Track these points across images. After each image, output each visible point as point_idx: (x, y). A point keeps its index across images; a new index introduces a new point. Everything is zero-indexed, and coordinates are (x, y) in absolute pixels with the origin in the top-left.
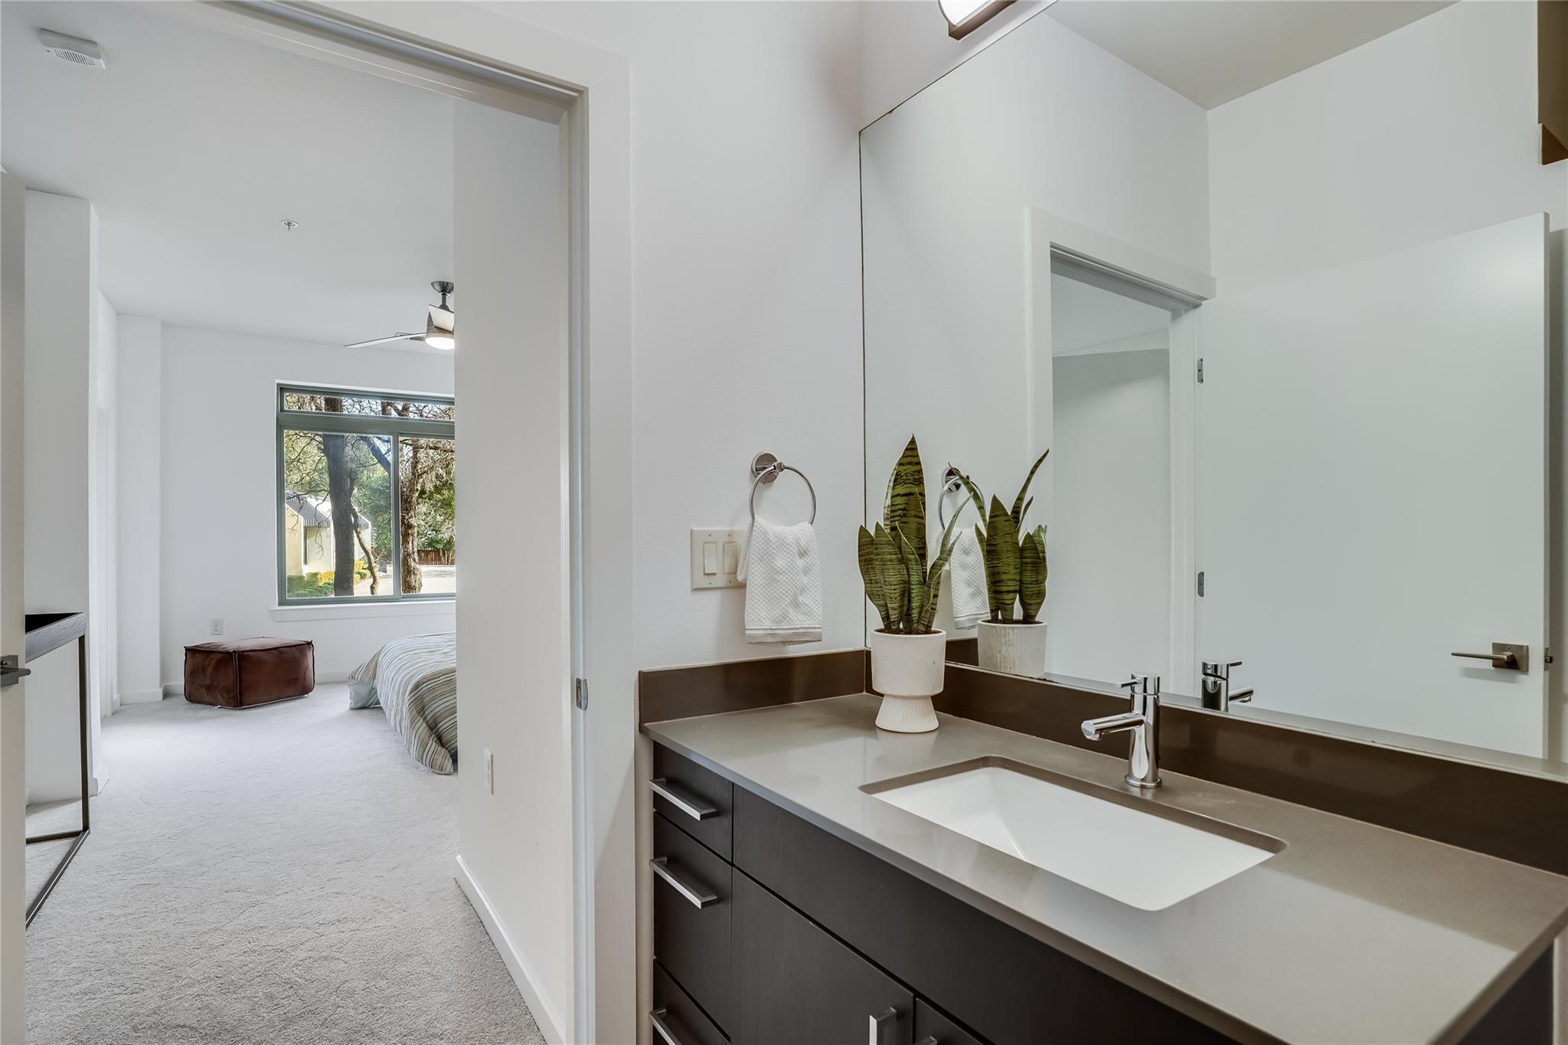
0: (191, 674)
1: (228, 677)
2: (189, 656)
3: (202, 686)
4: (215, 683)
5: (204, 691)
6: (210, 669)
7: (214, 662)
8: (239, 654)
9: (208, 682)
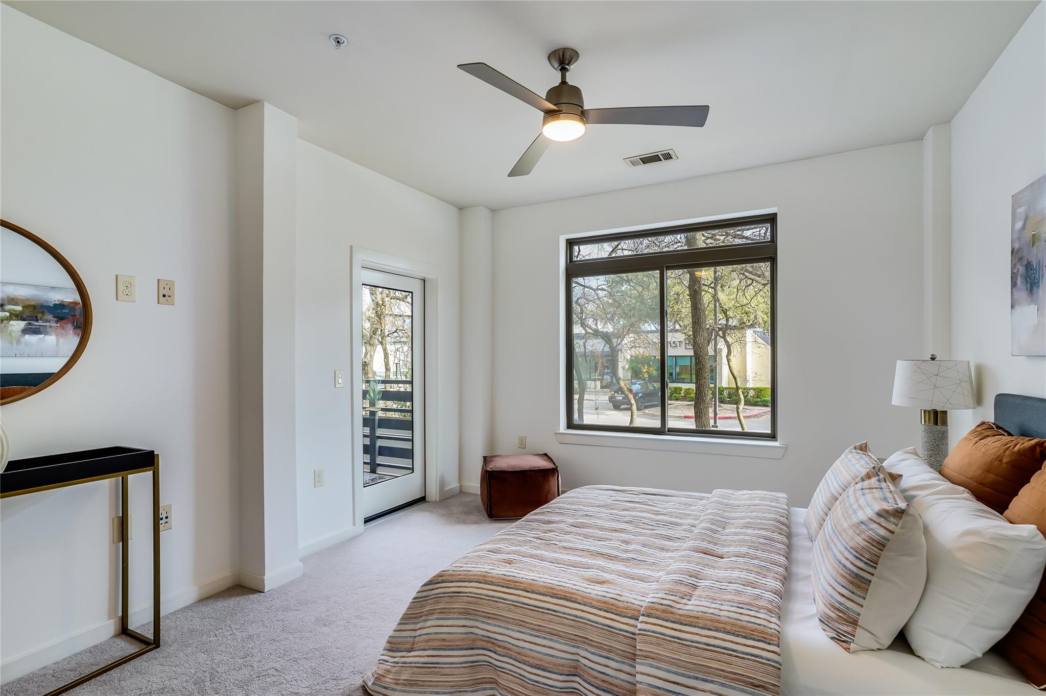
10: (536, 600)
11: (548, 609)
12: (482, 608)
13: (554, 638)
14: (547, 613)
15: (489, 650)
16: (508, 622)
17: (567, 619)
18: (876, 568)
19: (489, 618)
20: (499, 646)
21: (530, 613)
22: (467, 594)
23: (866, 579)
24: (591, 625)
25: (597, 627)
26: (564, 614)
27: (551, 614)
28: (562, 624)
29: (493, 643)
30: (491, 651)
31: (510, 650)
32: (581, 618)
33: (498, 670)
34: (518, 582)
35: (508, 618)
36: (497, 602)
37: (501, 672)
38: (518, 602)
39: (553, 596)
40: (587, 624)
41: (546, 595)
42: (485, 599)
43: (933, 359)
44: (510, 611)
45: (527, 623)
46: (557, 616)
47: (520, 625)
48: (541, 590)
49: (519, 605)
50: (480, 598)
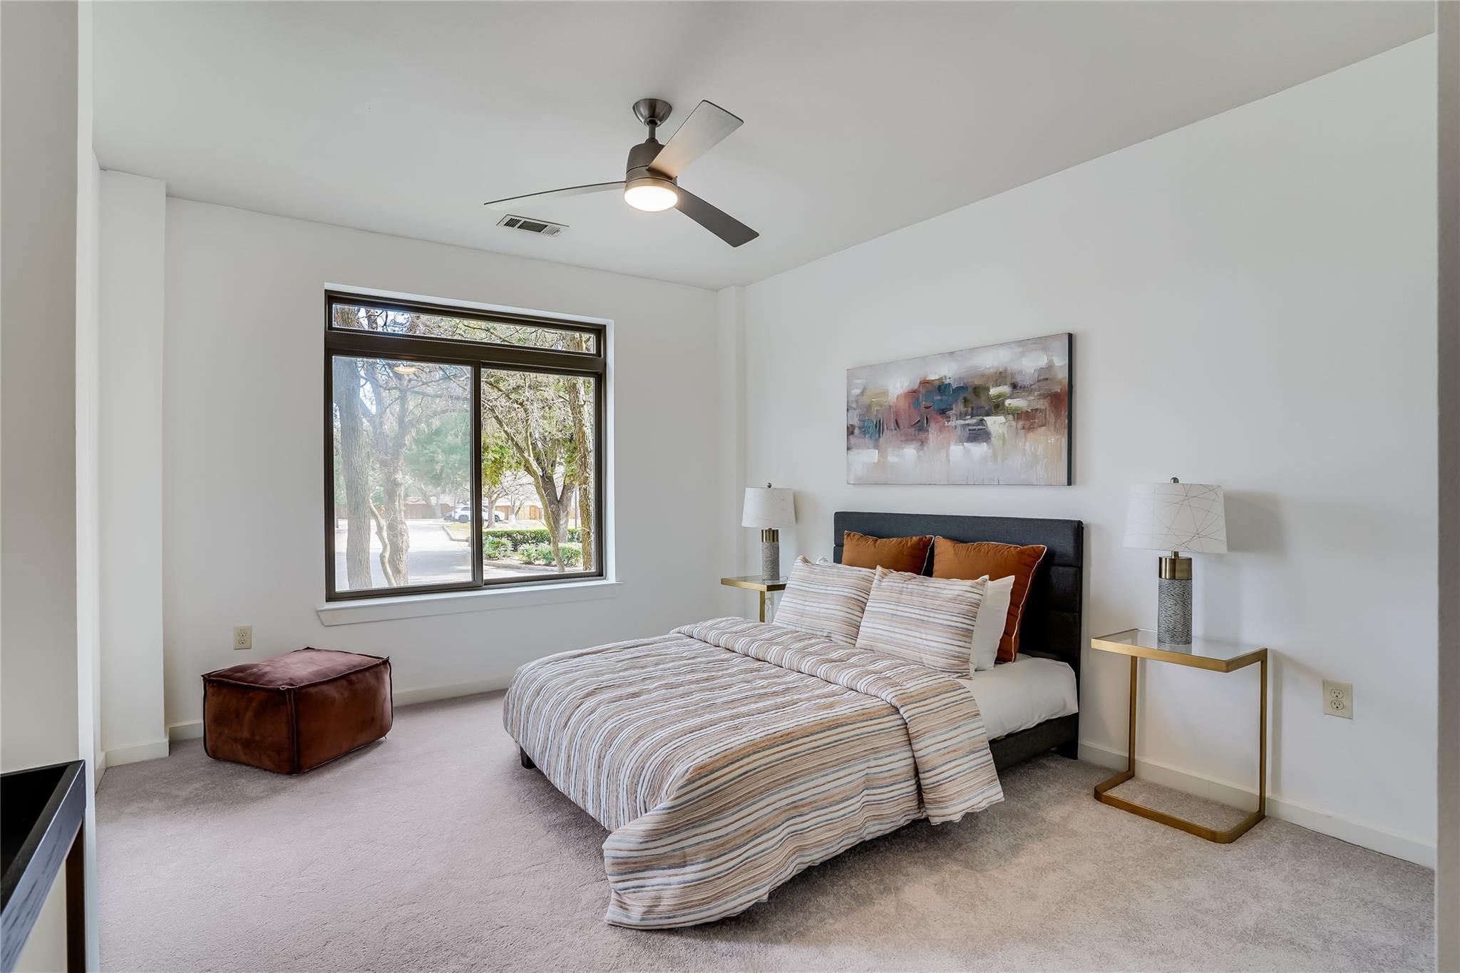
0: (217, 719)
1: (277, 730)
2: (210, 691)
3: (236, 740)
4: (257, 738)
5: (239, 747)
6: (249, 715)
7: (254, 705)
8: (295, 693)
9: (246, 734)
10: (821, 739)
11: (836, 741)
12: (781, 775)
13: (852, 763)
14: (837, 745)
15: (792, 818)
16: (811, 773)
17: (853, 741)
18: (975, 621)
19: (791, 780)
20: (804, 806)
21: (824, 753)
22: (757, 770)
23: (970, 630)
24: (872, 736)
25: (876, 735)
26: (849, 738)
27: (840, 744)
28: (852, 747)
29: (796, 807)
30: (795, 817)
31: (815, 802)
32: (861, 734)
33: (806, 833)
34: (790, 733)
35: (809, 769)
36: (791, 760)
37: (809, 831)
38: (809, 750)
39: (829, 728)
40: (868, 736)
41: (824, 731)
42: (778, 764)
43: (770, 487)
44: (807, 761)
45: (826, 763)
46: (845, 743)
47: (823, 769)
48: (816, 729)
49: (811, 751)
50: (773, 766)
